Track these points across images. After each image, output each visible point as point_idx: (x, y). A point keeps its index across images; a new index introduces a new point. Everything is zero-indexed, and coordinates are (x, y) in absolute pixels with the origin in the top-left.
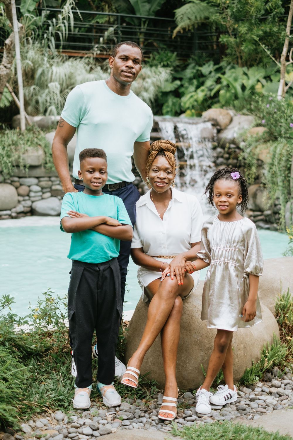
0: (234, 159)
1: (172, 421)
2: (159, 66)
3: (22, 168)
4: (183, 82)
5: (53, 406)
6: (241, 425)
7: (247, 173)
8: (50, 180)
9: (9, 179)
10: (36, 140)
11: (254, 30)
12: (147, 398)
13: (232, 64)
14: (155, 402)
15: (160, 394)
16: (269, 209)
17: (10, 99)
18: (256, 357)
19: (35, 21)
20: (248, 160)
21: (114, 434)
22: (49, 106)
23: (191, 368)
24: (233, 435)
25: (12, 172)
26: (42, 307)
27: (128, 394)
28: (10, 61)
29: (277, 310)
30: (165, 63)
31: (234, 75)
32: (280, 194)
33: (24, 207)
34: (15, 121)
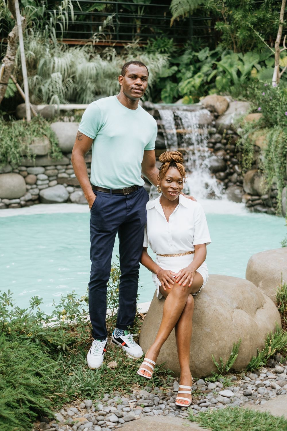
0: (231, 144)
1: (188, 407)
2: (157, 53)
3: (29, 158)
4: (180, 68)
5: (80, 396)
6: (250, 411)
7: (244, 158)
8: (56, 169)
9: (17, 169)
10: (41, 130)
11: (249, 17)
12: (164, 385)
13: (227, 50)
14: (171, 389)
15: (176, 383)
16: (267, 194)
17: (15, 89)
18: (261, 345)
19: (36, 12)
20: (245, 146)
21: (138, 420)
22: (52, 95)
23: (203, 358)
24: (244, 420)
25: (20, 162)
26: (65, 304)
27: (146, 382)
28: (14, 53)
29: (278, 300)
30: (163, 50)
31: (229, 61)
32: (277, 180)
33: (32, 195)
34: (19, 109)
